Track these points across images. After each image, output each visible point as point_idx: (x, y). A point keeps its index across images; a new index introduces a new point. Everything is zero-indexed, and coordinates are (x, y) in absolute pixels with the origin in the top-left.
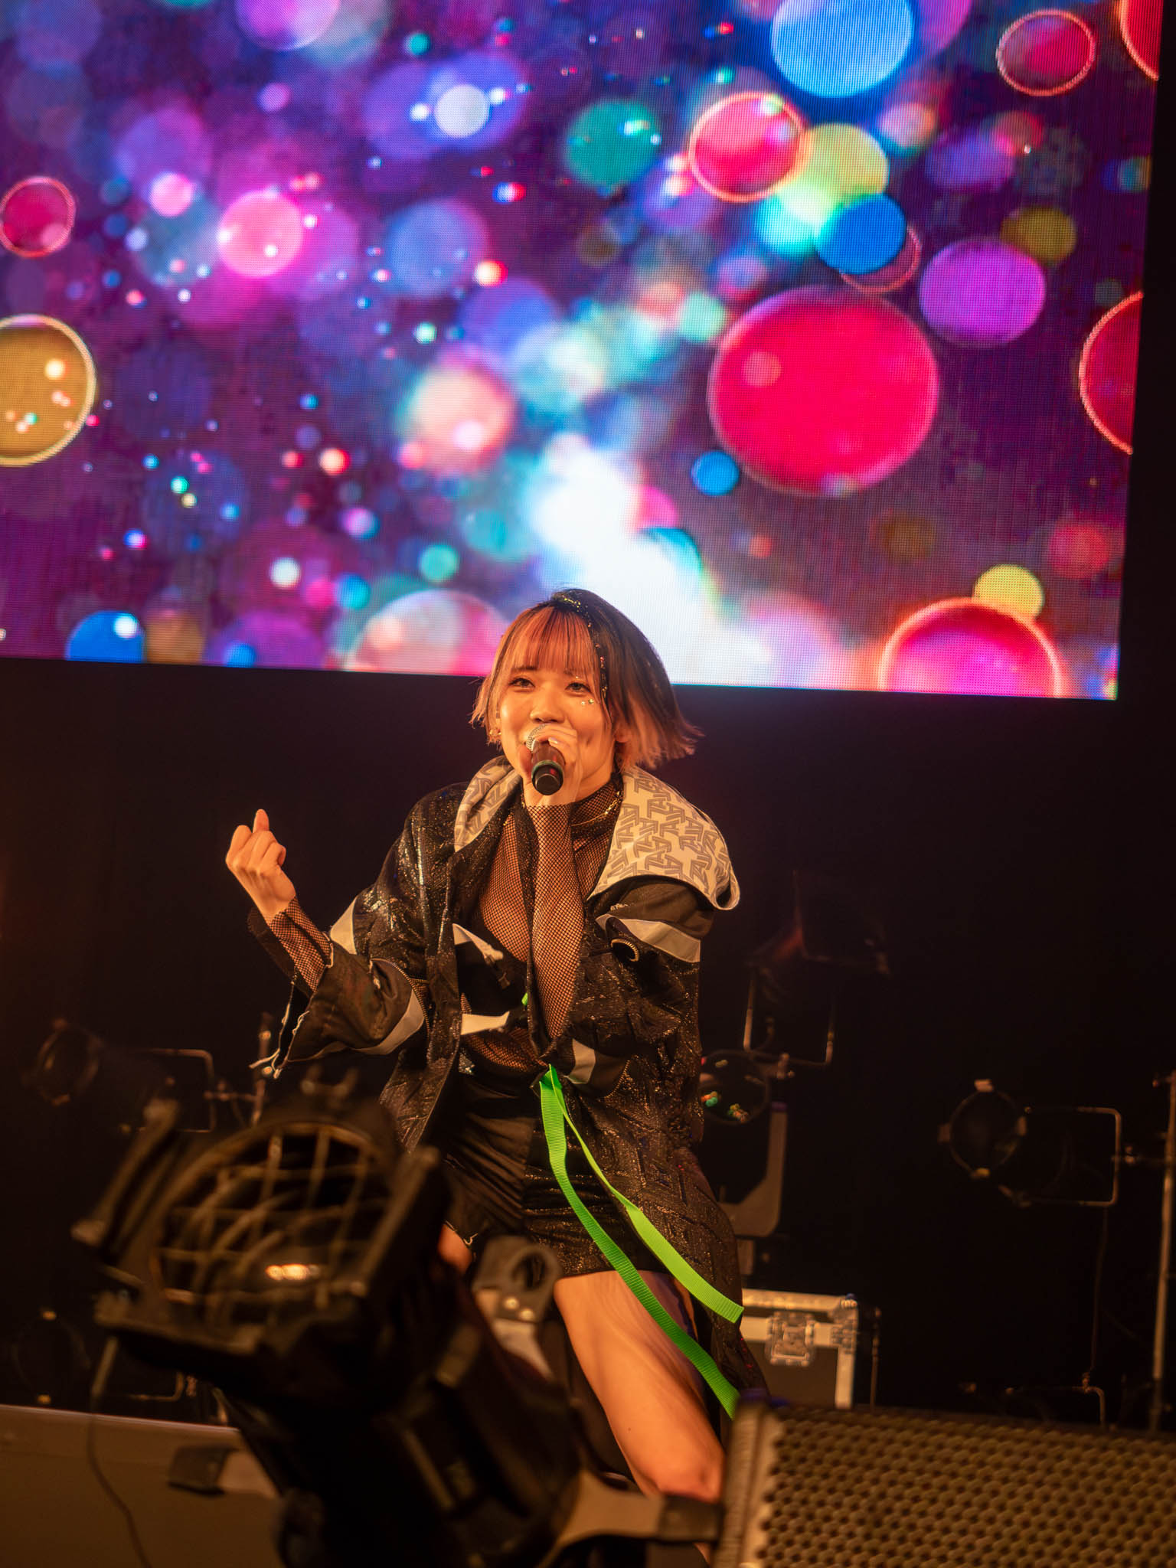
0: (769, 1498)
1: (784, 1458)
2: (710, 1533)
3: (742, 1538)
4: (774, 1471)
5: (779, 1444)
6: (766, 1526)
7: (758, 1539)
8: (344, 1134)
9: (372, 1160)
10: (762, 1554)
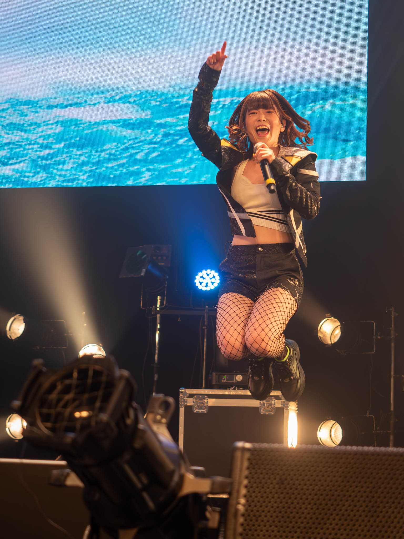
0: (247, 477)
1: (251, 464)
3: (238, 491)
4: (248, 468)
5: (249, 459)
6: (246, 487)
7: (243, 491)
8: (98, 367)
9: (107, 375)
10: (245, 496)
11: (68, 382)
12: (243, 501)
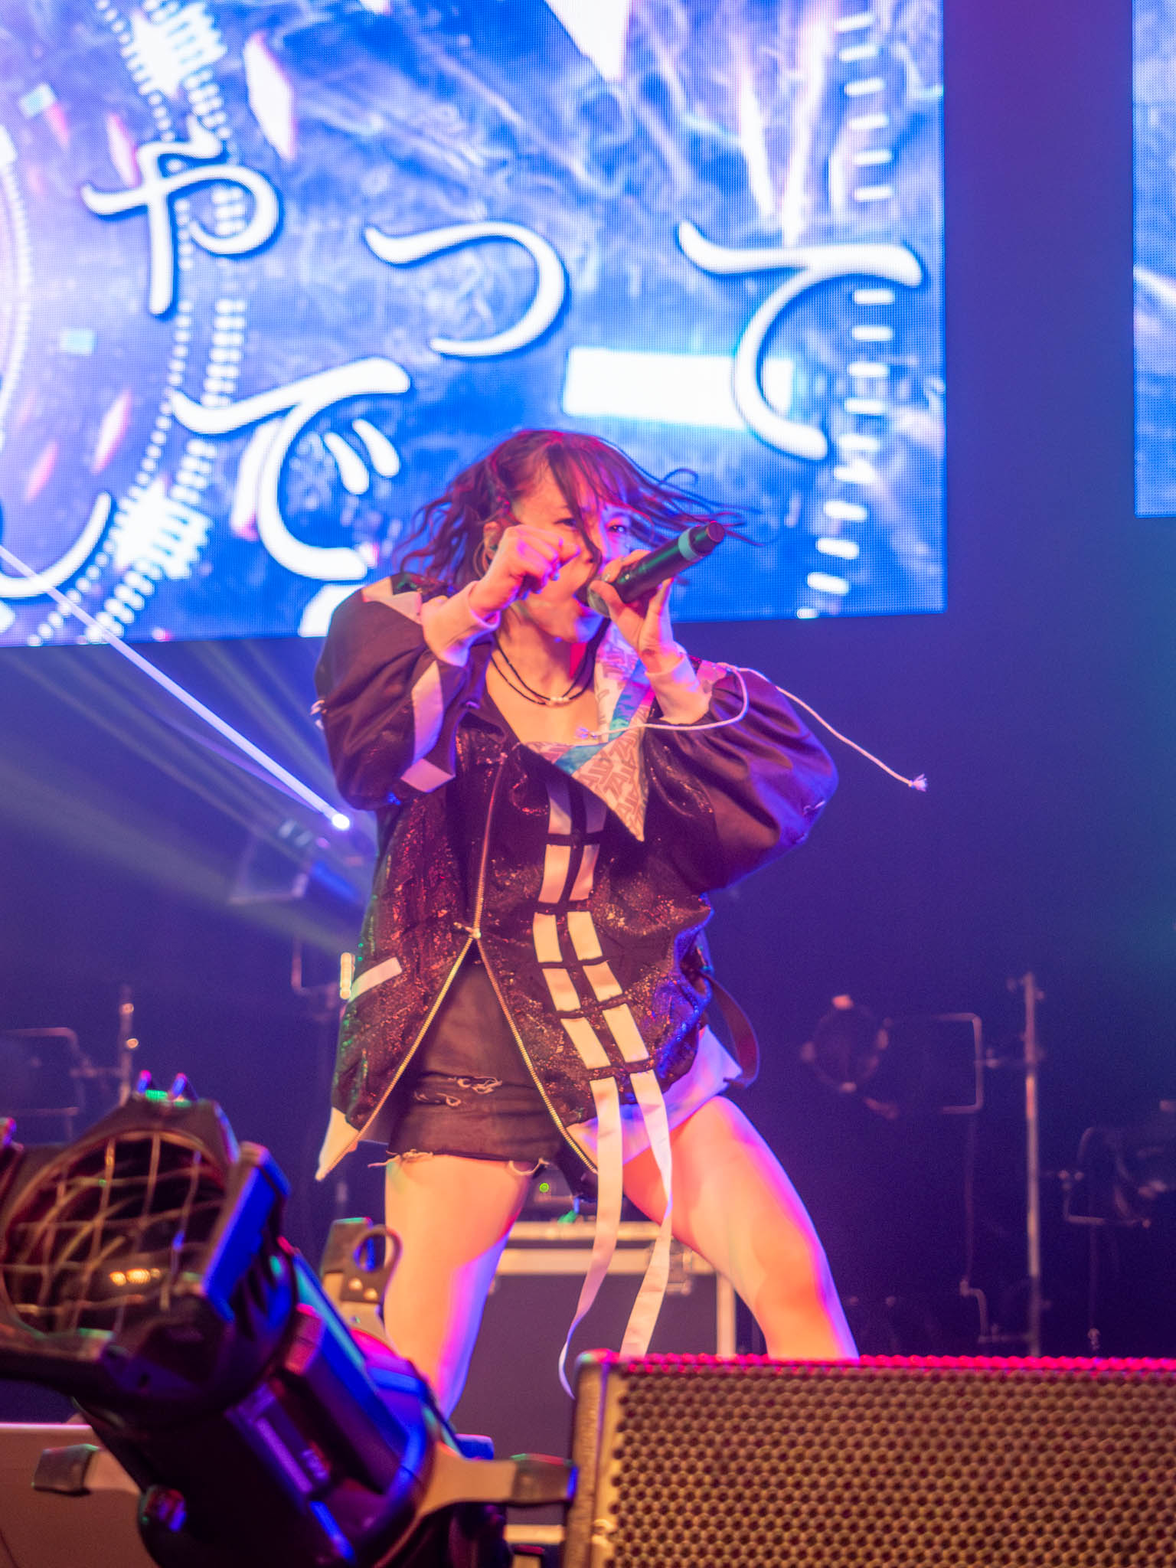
0: (618, 1454)
1: (630, 1414)
2: (564, 1494)
3: (594, 1495)
4: (621, 1428)
5: (624, 1401)
6: (617, 1482)
7: (610, 1494)
8: (174, 1138)
9: (204, 1161)
10: (615, 1509)
11: (87, 1182)
12: (608, 1522)
